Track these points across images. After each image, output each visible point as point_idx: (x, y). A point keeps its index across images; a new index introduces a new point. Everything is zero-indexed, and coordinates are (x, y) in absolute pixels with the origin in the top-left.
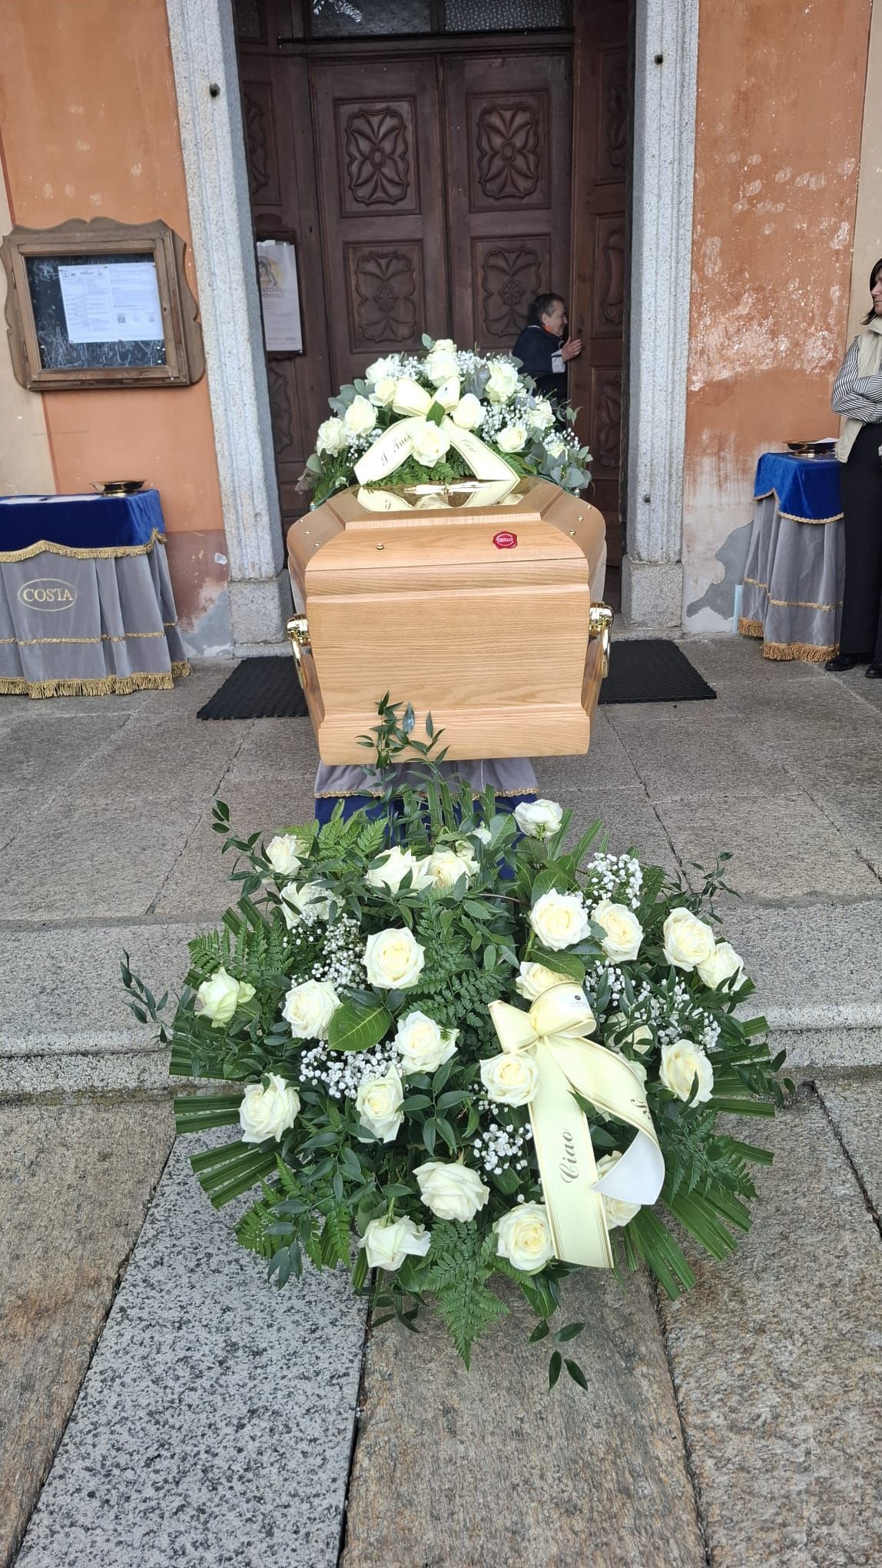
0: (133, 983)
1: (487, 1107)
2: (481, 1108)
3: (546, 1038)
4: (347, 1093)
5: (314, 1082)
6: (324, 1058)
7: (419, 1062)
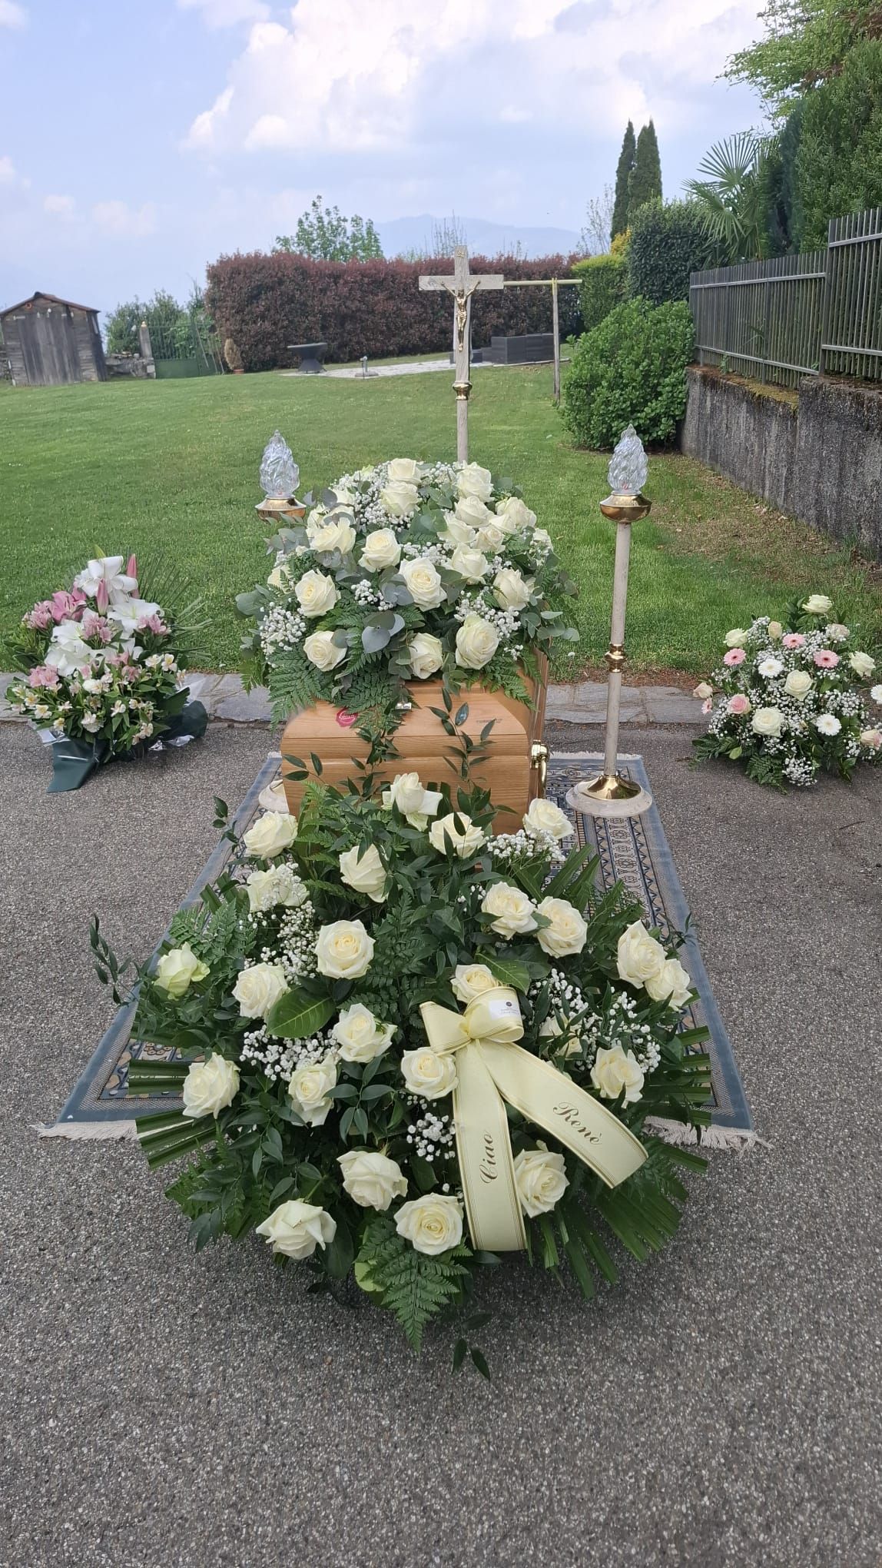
0: (100, 946)
1: (415, 1102)
2: (409, 1103)
3: (478, 1041)
4: (283, 1075)
5: (254, 1063)
6: (265, 1040)
7: (353, 1052)
